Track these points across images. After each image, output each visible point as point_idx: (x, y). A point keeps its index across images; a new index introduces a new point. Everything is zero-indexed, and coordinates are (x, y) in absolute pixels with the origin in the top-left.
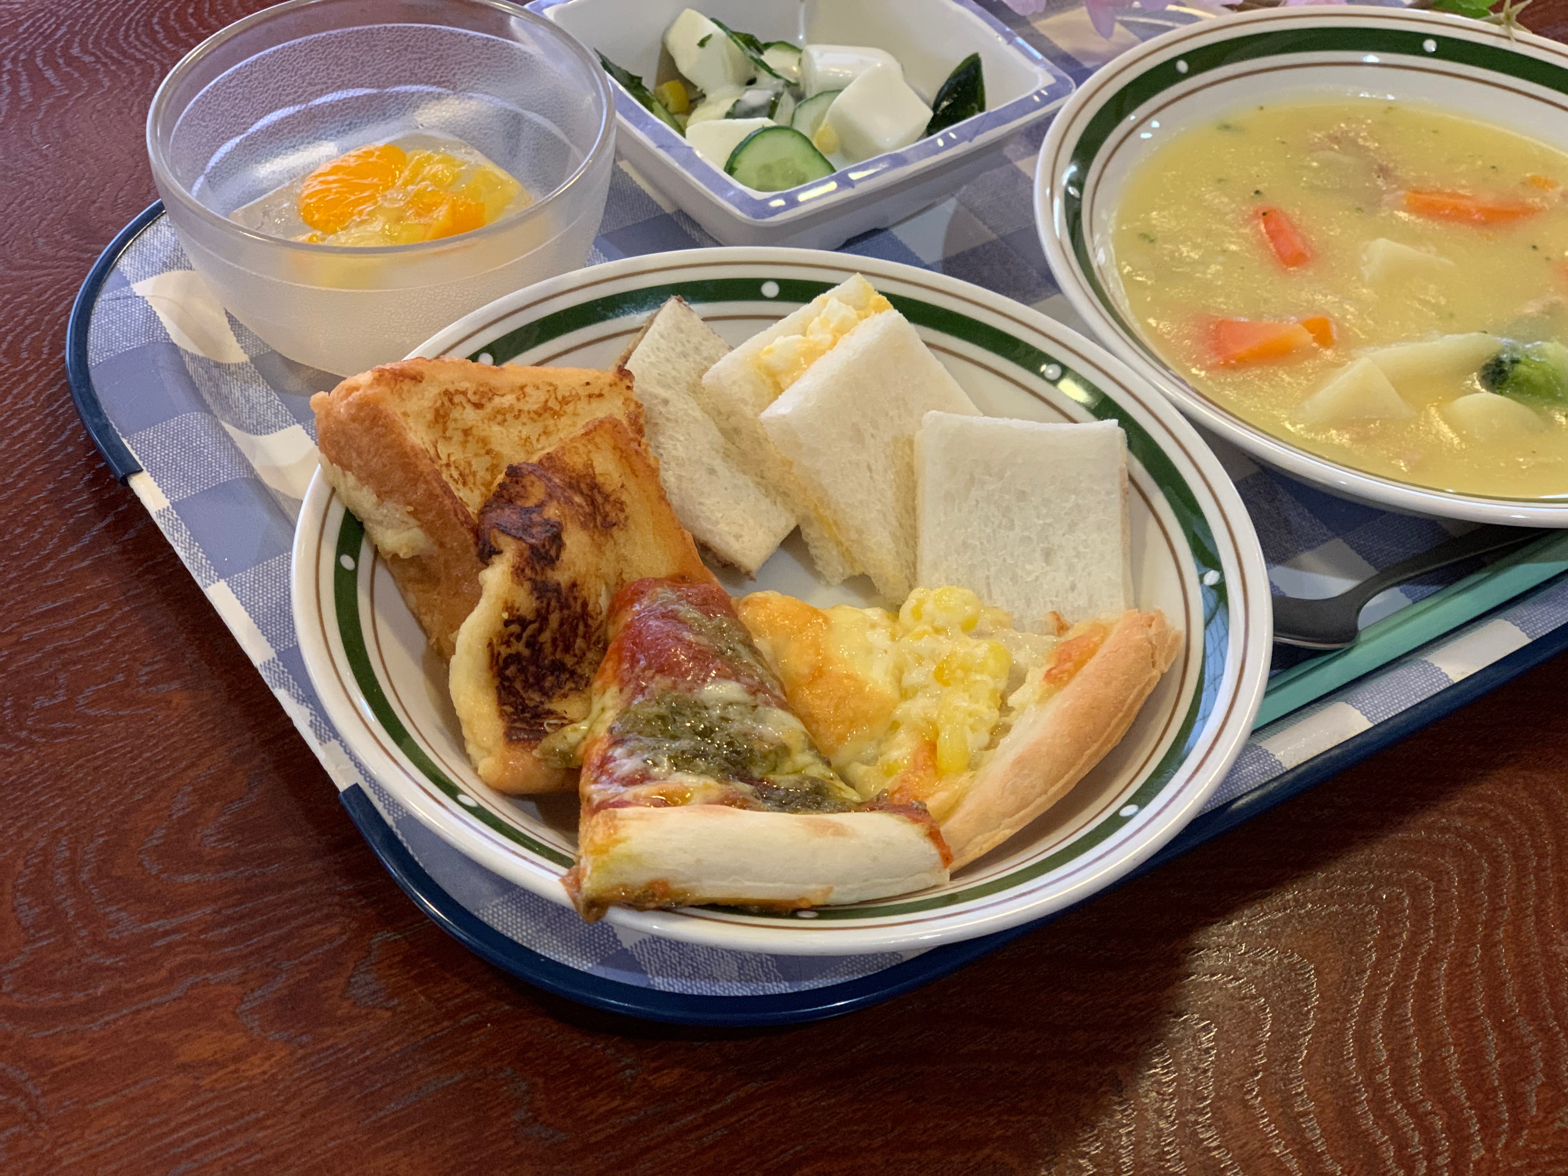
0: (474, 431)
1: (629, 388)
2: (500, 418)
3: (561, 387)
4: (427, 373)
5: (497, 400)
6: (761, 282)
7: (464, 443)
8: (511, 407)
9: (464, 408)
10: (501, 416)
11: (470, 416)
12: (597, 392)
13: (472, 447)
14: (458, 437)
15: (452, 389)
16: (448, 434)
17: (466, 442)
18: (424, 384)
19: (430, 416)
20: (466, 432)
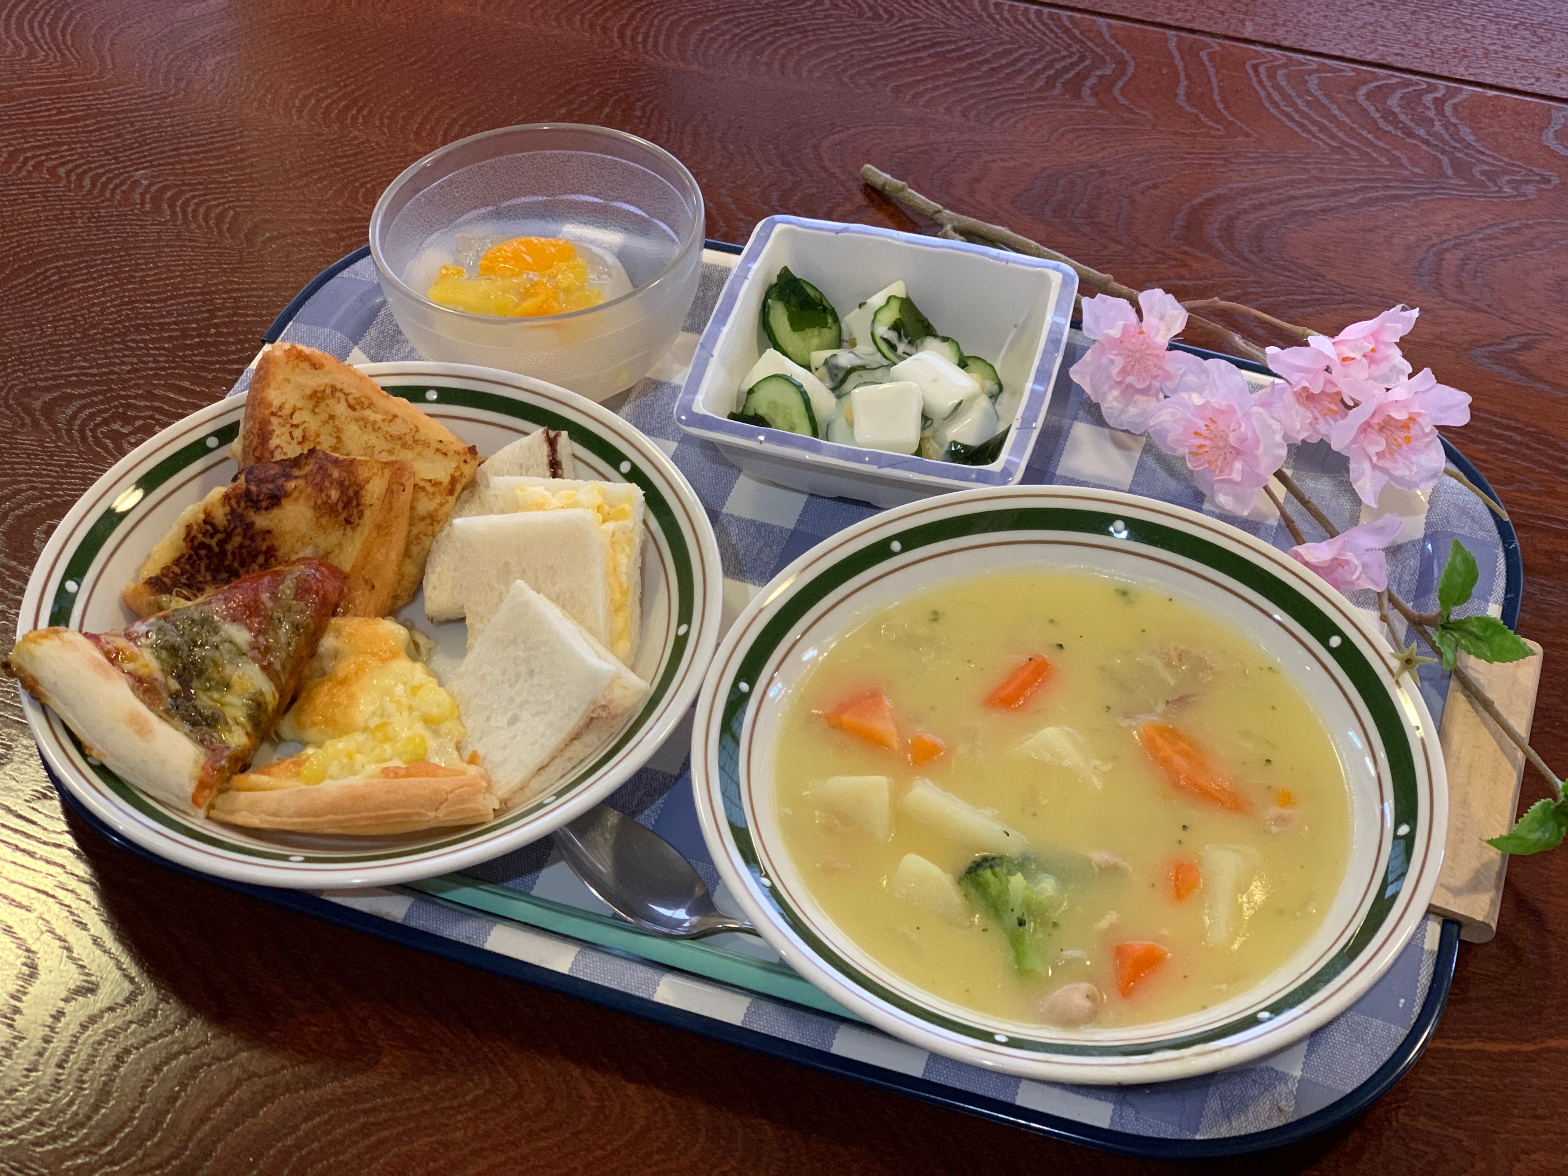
0: (336, 420)
1: (465, 461)
2: (361, 423)
3: (421, 432)
4: (327, 368)
5: (367, 413)
6: (624, 458)
7: (325, 423)
8: (375, 422)
9: (339, 402)
10: (364, 423)
11: (341, 409)
12: (444, 450)
13: (329, 428)
14: (324, 416)
15: (339, 386)
16: (317, 410)
17: (327, 422)
18: (319, 372)
19: (308, 392)
20: (332, 417)
